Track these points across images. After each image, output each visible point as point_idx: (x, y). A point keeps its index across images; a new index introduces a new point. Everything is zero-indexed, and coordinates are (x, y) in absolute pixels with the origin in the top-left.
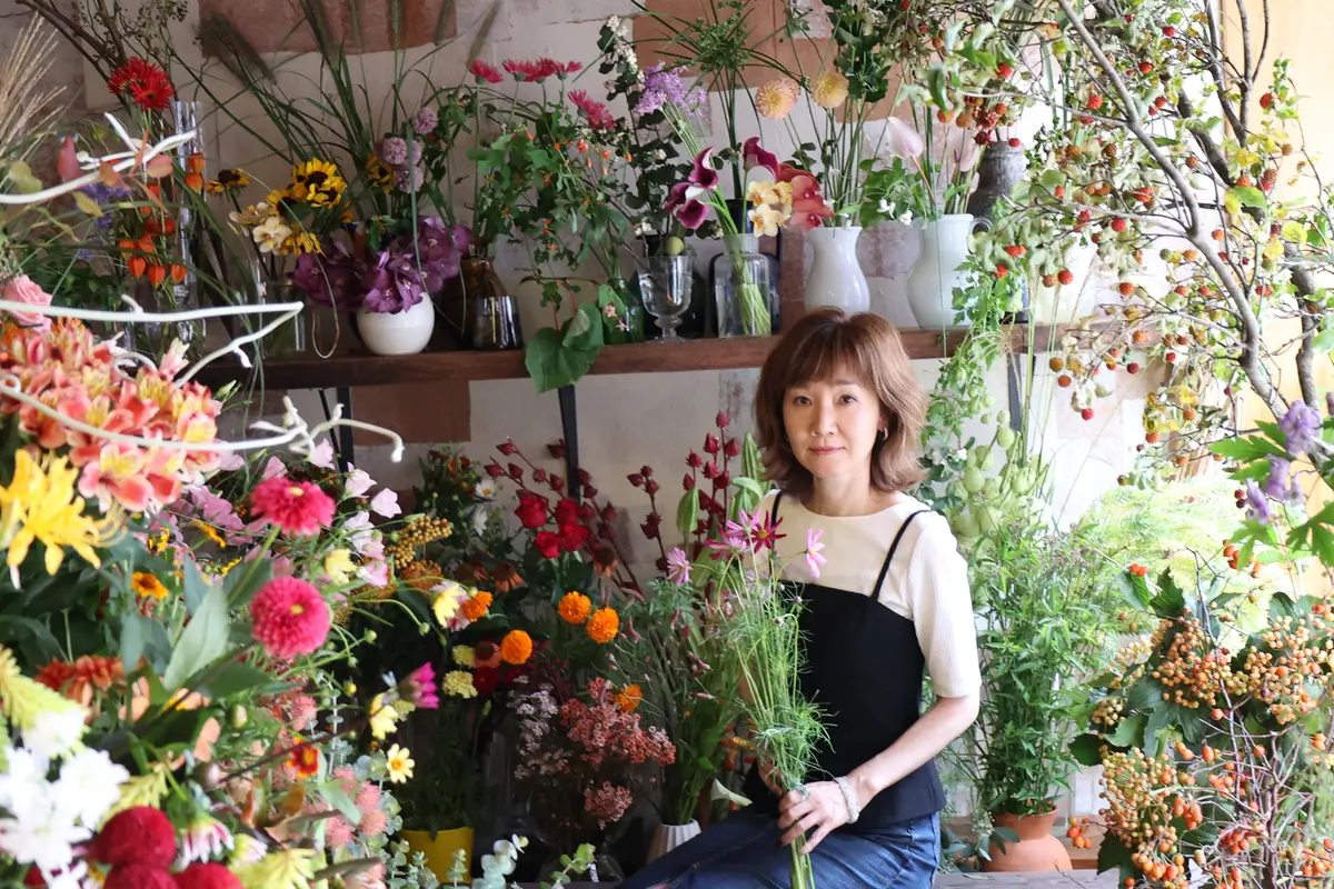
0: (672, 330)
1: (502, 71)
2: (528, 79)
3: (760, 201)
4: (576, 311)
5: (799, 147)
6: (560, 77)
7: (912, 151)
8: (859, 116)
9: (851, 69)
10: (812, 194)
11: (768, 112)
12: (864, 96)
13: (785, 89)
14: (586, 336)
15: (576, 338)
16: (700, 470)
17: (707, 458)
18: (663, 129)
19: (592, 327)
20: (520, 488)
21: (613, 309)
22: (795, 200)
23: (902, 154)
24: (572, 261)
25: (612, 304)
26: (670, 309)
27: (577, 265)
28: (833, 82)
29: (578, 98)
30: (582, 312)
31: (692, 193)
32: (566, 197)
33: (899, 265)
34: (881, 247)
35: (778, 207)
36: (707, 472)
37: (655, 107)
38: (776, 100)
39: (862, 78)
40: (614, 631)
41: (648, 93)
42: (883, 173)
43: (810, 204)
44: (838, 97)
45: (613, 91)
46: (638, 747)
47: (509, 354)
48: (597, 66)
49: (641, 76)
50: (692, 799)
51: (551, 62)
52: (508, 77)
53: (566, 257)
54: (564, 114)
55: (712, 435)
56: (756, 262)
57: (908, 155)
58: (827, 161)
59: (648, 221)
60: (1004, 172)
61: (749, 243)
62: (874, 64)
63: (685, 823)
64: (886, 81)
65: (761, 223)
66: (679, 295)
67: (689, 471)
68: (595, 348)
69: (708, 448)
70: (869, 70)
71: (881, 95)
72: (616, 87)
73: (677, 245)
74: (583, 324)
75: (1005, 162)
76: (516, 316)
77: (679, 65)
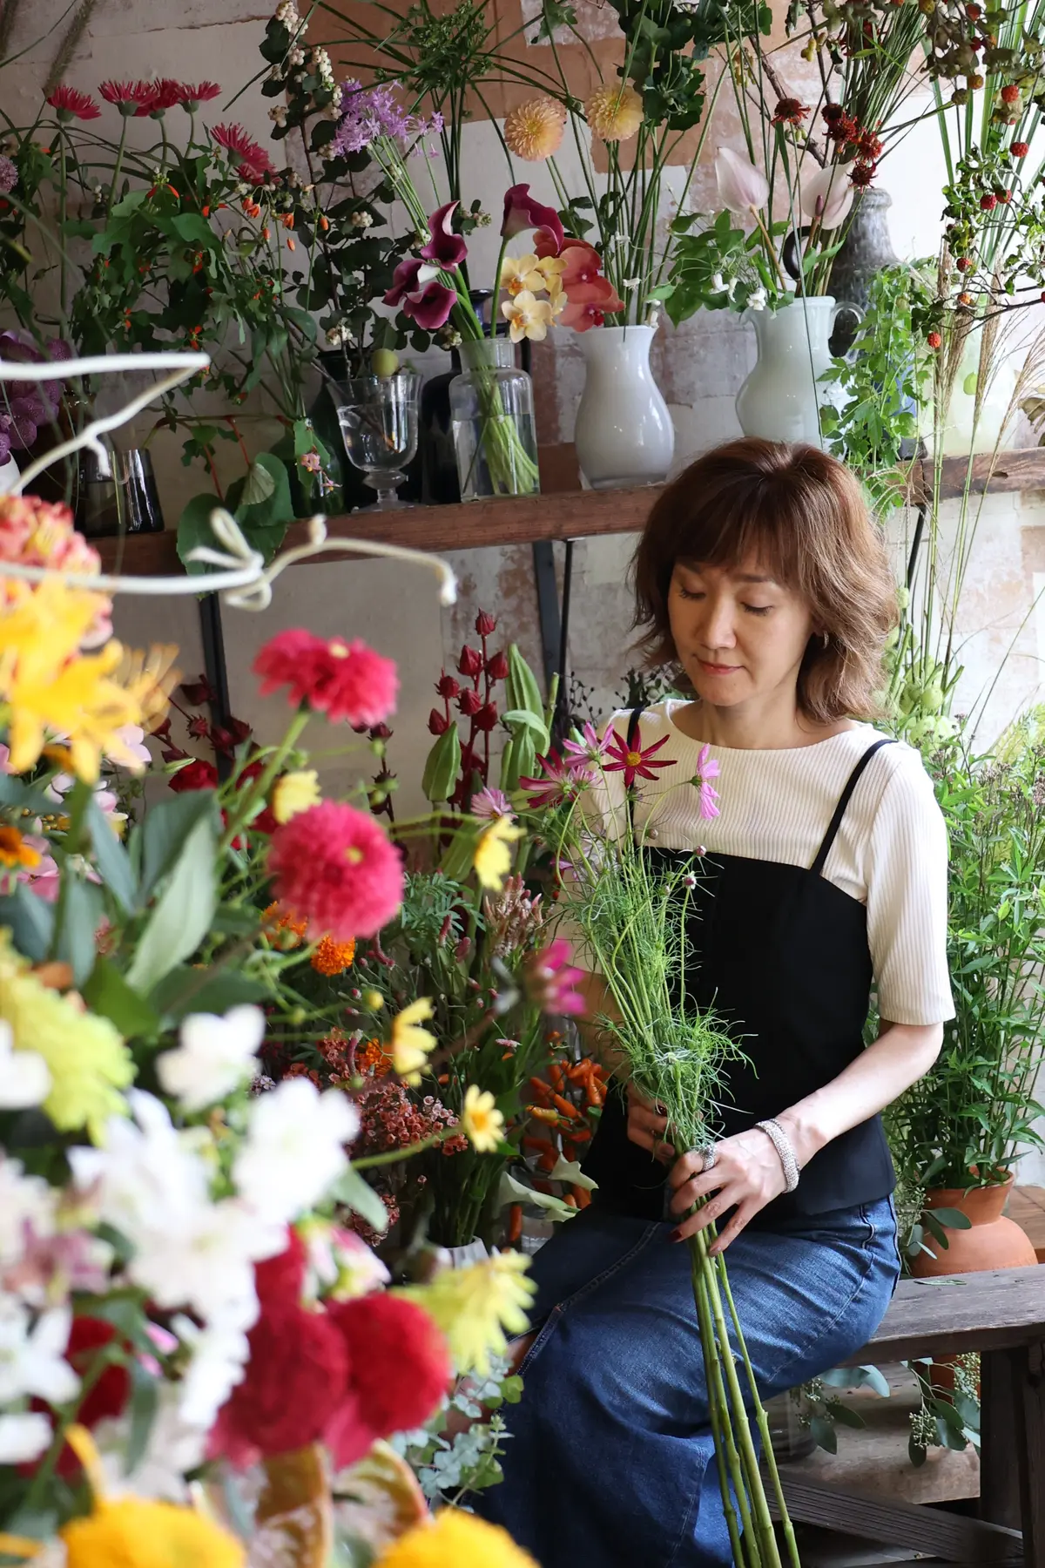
0: (392, 491)
1: (98, 99)
2: (140, 112)
3: (517, 286)
4: (251, 467)
5: (567, 204)
6: (188, 109)
7: (753, 201)
8: (656, 157)
9: (650, 79)
10: (593, 277)
11: (527, 150)
12: (665, 122)
13: (551, 114)
14: (268, 505)
15: (251, 507)
16: (454, 701)
17: (464, 682)
18: (366, 181)
19: (276, 490)
20: (167, 749)
21: (317, 458)
22: (566, 286)
23: (738, 206)
24: (233, 391)
25: (315, 451)
26: (389, 459)
27: (244, 396)
28: (621, 101)
29: (228, 137)
30: (260, 467)
31: (426, 274)
32: (223, 289)
33: (698, 385)
34: (671, 359)
35: (543, 295)
36: (465, 705)
37: (363, 143)
38: (538, 128)
39: (667, 93)
40: (350, 956)
41: (350, 122)
42: (706, 236)
43: (588, 291)
44: (628, 124)
45: (283, 124)
46: (410, 1129)
47: (146, 538)
48: (258, 86)
49: (338, 95)
50: (475, 1204)
51: (174, 85)
52: (108, 110)
53: (222, 385)
54: (213, 160)
55: (470, 648)
56: (515, 382)
57: (747, 205)
58: (610, 225)
59: (346, 325)
60: (864, 235)
61: (502, 353)
62: (684, 70)
63: (465, 1243)
64: (701, 98)
65: (521, 321)
66: (401, 438)
67: (438, 704)
68: (281, 524)
69: (464, 667)
70: (676, 80)
71: (691, 119)
72: (288, 117)
73: (391, 359)
74: (263, 484)
75: (864, 221)
76: (150, 480)
77: (386, 80)
